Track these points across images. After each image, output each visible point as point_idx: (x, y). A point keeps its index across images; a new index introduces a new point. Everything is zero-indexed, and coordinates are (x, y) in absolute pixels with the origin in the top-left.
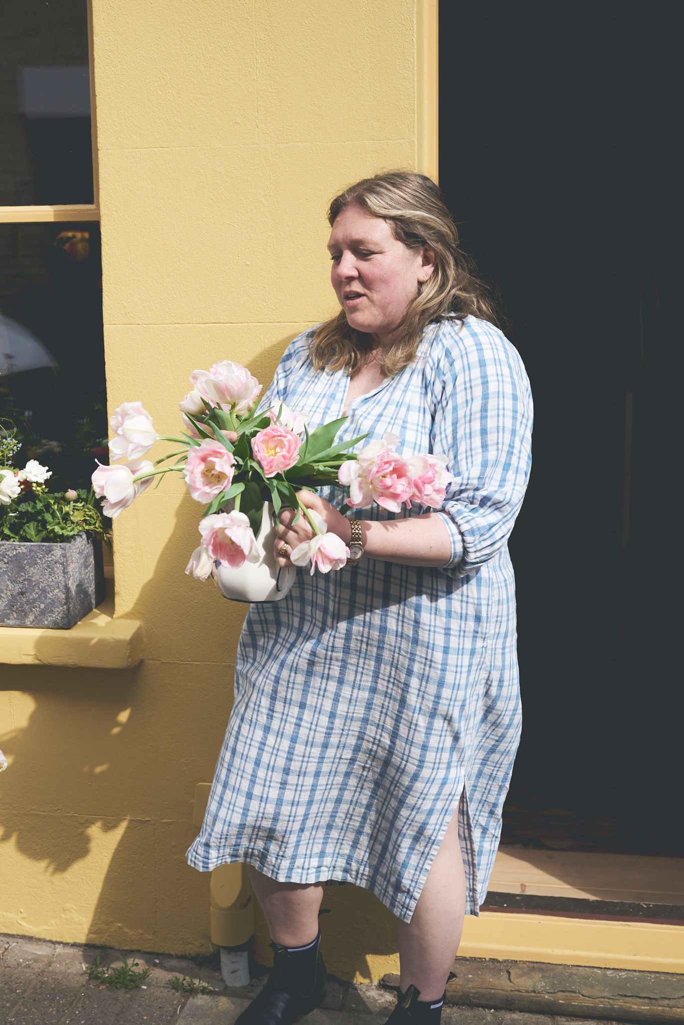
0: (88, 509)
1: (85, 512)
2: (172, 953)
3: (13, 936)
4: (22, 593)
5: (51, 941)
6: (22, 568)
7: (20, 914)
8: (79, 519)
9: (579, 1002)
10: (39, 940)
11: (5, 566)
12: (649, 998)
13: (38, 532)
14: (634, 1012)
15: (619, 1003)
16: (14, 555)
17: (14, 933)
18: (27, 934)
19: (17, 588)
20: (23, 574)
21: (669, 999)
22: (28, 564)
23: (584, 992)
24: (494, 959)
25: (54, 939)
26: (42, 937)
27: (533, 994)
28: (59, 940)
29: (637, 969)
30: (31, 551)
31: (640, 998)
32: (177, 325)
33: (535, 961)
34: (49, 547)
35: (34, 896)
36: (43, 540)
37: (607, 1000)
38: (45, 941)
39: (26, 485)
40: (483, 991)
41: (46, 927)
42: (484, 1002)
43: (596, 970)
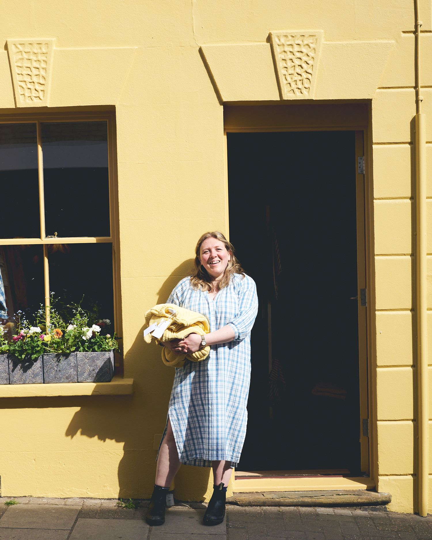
0: (114, 341)
1: (113, 342)
2: (144, 498)
3: (85, 498)
4: (94, 370)
5: (99, 499)
6: (94, 361)
7: (87, 489)
8: (111, 344)
9: (288, 500)
10: (95, 498)
11: (87, 361)
12: (311, 497)
13: (98, 348)
14: (306, 502)
15: (301, 500)
16: (91, 357)
17: (85, 497)
18: (90, 497)
19: (92, 368)
20: (94, 363)
21: (317, 496)
22: (96, 360)
23: (289, 497)
24: (257, 492)
25: (100, 498)
26: (96, 497)
27: (272, 499)
28: (102, 498)
29: (305, 490)
30: (97, 355)
31: (308, 497)
32: (146, 277)
33: (271, 491)
34: (104, 353)
35: (93, 482)
36: (102, 351)
37: (297, 499)
38: (97, 499)
39: (94, 333)
40: (256, 500)
41: (97, 493)
42: (256, 504)
43: (292, 492)
